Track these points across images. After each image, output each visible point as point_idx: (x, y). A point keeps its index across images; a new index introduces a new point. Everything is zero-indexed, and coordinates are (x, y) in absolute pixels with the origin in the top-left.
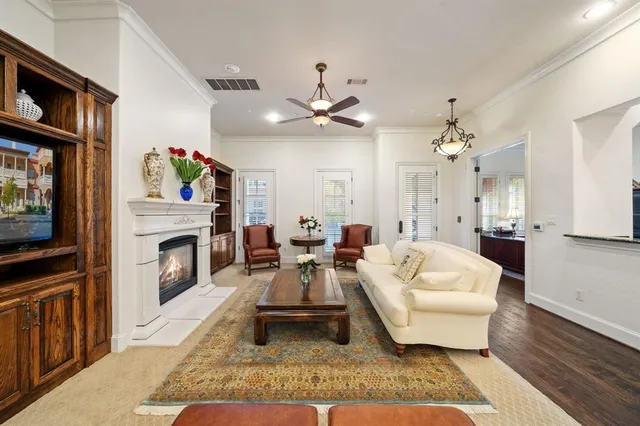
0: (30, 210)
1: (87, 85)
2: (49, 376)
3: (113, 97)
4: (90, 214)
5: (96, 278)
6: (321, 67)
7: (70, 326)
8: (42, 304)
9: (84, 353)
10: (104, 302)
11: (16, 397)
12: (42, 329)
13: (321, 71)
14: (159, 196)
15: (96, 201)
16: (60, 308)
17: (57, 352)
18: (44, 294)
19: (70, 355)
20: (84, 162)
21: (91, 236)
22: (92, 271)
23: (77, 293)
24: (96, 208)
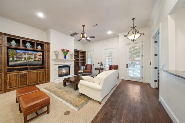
0: (35, 61)
1: (46, 43)
2: (40, 82)
3: (50, 43)
4: (46, 61)
5: (47, 71)
6: (84, 26)
7: (43, 76)
8: (39, 72)
9: (45, 81)
10: (49, 74)
11: (36, 83)
12: (39, 76)
13: (84, 27)
14: (58, 58)
15: (47, 59)
16: (41, 74)
17: (41, 79)
18: (39, 71)
19: (43, 81)
20: (45, 53)
21: (46, 64)
22: (47, 69)
23: (44, 72)
24: (47, 60)
